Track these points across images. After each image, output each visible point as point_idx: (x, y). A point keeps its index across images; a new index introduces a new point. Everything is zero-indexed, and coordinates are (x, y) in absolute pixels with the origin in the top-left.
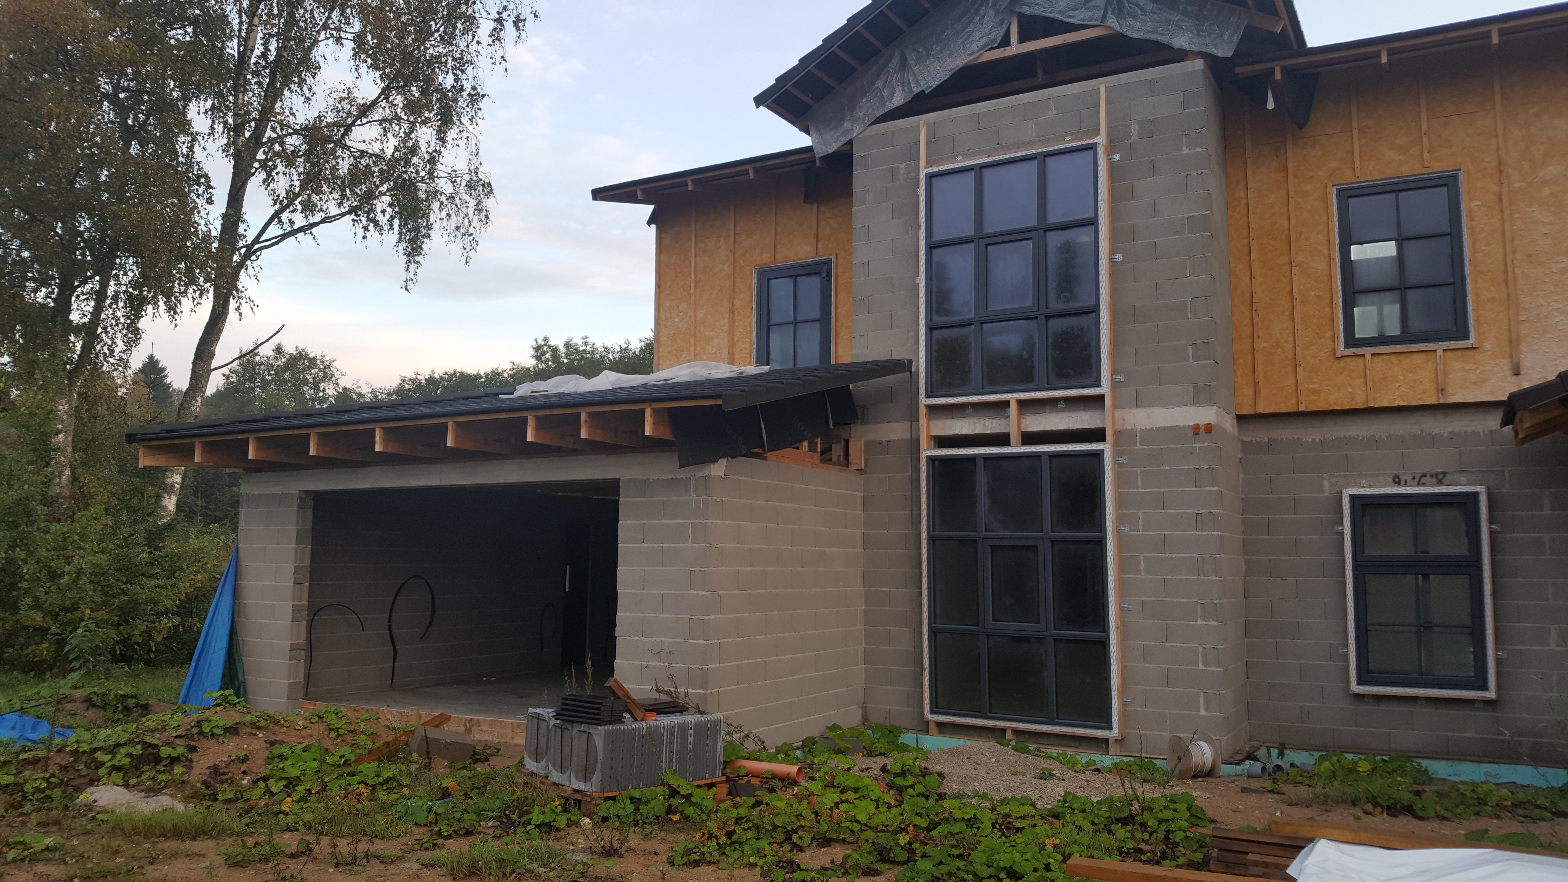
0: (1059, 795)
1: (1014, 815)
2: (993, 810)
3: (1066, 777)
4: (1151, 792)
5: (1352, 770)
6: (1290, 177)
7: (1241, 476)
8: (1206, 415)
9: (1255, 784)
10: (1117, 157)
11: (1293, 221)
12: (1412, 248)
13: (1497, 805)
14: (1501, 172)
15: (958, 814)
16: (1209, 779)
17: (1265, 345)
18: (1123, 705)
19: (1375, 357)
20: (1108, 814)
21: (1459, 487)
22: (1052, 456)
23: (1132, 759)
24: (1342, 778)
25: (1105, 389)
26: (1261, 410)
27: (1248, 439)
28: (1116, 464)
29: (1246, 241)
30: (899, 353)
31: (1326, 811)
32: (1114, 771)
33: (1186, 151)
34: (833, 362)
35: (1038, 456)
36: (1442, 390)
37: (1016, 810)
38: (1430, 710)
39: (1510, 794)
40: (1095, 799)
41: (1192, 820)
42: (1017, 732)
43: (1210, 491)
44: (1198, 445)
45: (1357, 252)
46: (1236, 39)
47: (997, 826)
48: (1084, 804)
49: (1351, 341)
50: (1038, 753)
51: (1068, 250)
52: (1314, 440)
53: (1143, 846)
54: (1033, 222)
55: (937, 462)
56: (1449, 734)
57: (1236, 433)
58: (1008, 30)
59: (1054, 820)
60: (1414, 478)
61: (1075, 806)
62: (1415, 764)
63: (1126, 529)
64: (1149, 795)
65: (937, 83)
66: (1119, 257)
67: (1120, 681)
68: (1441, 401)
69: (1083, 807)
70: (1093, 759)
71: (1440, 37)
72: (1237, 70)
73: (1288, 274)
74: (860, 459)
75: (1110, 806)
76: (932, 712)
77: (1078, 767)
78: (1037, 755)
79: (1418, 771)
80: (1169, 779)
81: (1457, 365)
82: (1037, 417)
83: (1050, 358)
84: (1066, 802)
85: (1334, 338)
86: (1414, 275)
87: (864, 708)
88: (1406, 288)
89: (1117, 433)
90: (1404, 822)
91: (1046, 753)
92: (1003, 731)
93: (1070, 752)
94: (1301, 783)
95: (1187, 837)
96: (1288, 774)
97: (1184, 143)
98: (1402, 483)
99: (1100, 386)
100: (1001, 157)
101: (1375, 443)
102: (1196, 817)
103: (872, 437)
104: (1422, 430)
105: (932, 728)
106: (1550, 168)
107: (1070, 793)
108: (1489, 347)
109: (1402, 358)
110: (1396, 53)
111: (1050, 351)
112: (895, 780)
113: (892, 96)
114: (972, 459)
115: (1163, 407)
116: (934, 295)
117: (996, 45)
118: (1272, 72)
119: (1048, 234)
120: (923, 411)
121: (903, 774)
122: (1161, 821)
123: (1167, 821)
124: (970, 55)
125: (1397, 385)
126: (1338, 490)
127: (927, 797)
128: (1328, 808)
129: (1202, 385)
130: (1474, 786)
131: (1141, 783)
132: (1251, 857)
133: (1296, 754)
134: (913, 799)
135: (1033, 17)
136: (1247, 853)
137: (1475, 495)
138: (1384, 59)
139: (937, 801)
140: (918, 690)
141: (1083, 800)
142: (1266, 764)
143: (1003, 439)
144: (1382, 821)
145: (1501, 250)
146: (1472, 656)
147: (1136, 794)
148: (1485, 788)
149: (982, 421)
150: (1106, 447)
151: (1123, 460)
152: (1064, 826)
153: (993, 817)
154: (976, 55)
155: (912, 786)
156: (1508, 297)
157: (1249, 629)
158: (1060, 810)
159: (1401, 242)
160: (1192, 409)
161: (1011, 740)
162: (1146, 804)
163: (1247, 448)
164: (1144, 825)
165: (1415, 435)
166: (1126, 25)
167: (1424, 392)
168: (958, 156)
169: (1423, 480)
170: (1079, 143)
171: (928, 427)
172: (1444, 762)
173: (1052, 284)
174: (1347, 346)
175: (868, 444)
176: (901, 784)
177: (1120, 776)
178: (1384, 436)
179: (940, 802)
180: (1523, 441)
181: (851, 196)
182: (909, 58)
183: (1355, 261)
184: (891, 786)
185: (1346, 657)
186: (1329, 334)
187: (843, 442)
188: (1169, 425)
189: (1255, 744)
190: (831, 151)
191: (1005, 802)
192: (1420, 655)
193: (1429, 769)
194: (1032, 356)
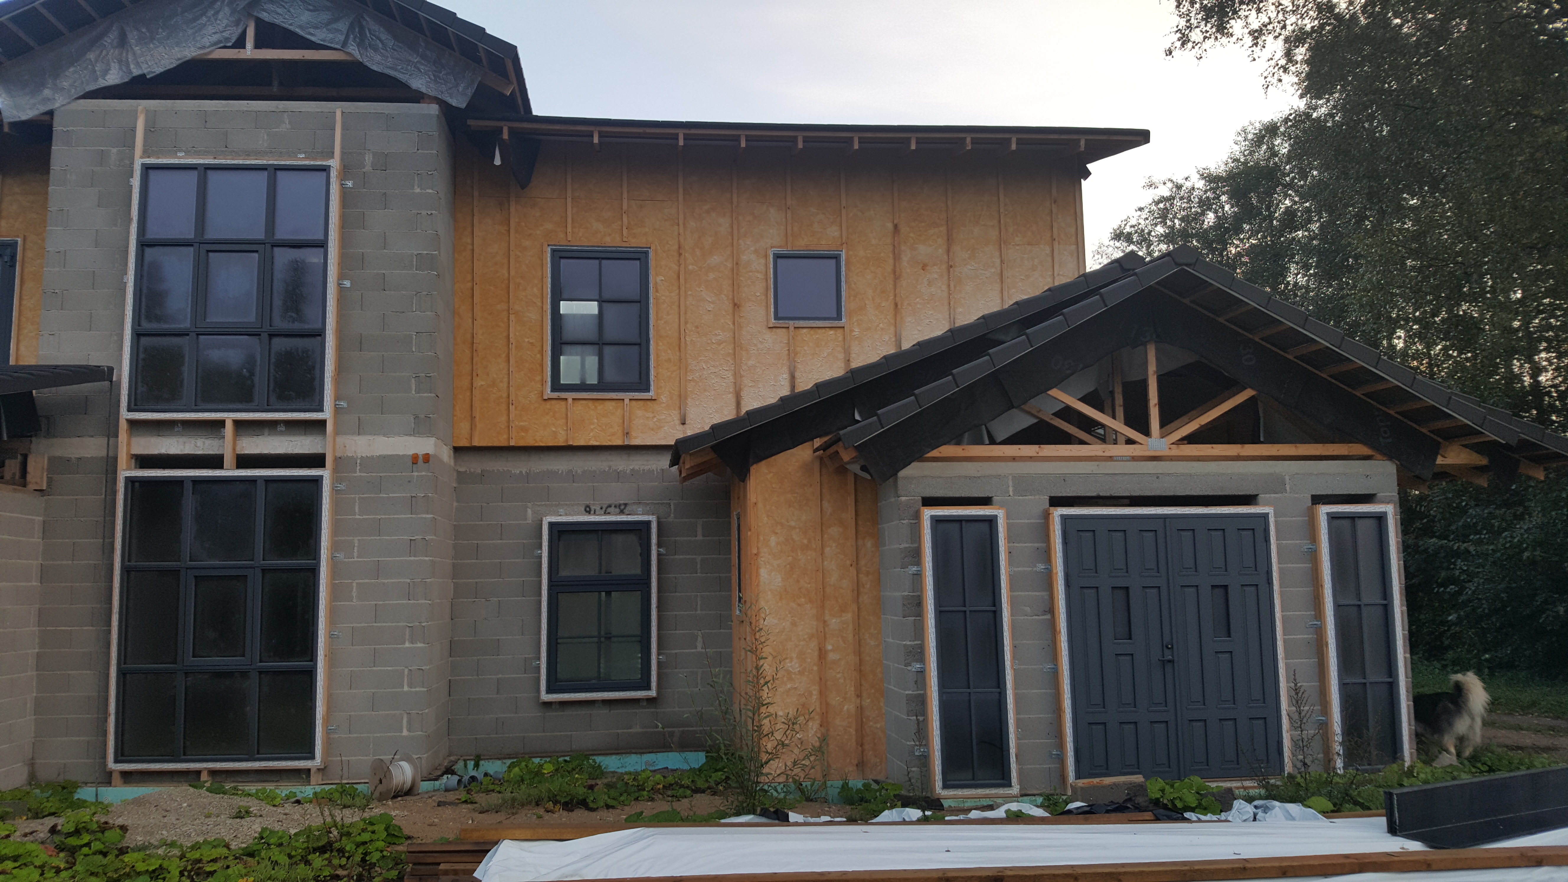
0: (255, 832)
1: (205, 859)
2: (182, 857)
3: (264, 813)
4: (350, 817)
5: (538, 774)
6: (512, 231)
7: (455, 504)
8: (425, 445)
9: (451, 797)
10: (350, 184)
11: (512, 273)
12: (609, 308)
13: (652, 789)
14: (680, 254)
15: (141, 867)
16: (408, 798)
17: (483, 383)
18: (328, 732)
19: (576, 402)
20: (305, 845)
21: (636, 516)
22: (268, 480)
23: (334, 786)
24: (528, 781)
25: (327, 414)
26: (476, 443)
27: (462, 469)
28: (335, 491)
29: (470, 284)
30: (97, 359)
31: (513, 814)
32: (315, 801)
33: (418, 190)
34: (12, 362)
35: (253, 481)
36: (627, 433)
37: (208, 853)
38: (604, 711)
39: (662, 778)
40: (293, 831)
41: (390, 839)
42: (213, 773)
43: (425, 518)
44: (415, 474)
45: (565, 307)
46: (470, 92)
47: (186, 874)
48: (281, 838)
49: (557, 386)
50: (235, 792)
51: (298, 270)
52: (521, 472)
53: (340, 872)
54: (260, 235)
55: (137, 484)
56: (618, 731)
57: (452, 463)
58: (244, 33)
59: (249, 859)
60: (601, 508)
61: (272, 841)
62: (591, 761)
63: (341, 556)
64: (348, 821)
65: (161, 70)
66: (347, 284)
67: (325, 709)
68: (626, 443)
69: (280, 841)
70: (294, 791)
71: (640, 130)
72: (470, 122)
73: (506, 320)
74: (42, 478)
75: (308, 837)
76: (116, 761)
77: (278, 801)
78: (233, 794)
79: (593, 767)
80: (368, 802)
81: (640, 413)
82: (255, 439)
83: (272, 378)
84: (262, 838)
85: (543, 382)
86: (611, 334)
87: (32, 764)
88: (603, 344)
89: (337, 460)
90: (580, 815)
91: (243, 791)
92: (198, 773)
93: (270, 787)
94: (493, 791)
95: (383, 856)
96: (481, 783)
97: (416, 182)
98: (592, 512)
99: (322, 411)
100: (229, 162)
101: (572, 476)
102: (393, 835)
103: (58, 453)
104: (610, 467)
105: (116, 778)
106: (715, 257)
107: (267, 828)
108: (664, 400)
109: (597, 403)
110: (607, 137)
111: (272, 371)
112: (66, 841)
113: (106, 72)
114: (179, 482)
115: (384, 435)
116: (144, 300)
117: (230, 44)
118: (500, 130)
119: (276, 249)
120: (123, 426)
121: (77, 832)
122: (358, 845)
123: (364, 843)
124: (200, 48)
125: (592, 427)
126: (540, 517)
127: (105, 854)
128: (514, 811)
129: (422, 416)
130: (636, 775)
131: (341, 810)
132: (442, 867)
133: (490, 764)
134: (88, 858)
135: (273, 26)
136: (439, 864)
137: (648, 524)
138: (596, 140)
139: (117, 856)
140: (101, 738)
141: (280, 834)
142: (462, 777)
143: (216, 461)
144: (561, 816)
145: (677, 320)
146: (640, 661)
147: (335, 821)
148: (644, 775)
149: (193, 441)
150: (326, 474)
151: (342, 487)
152: (259, 863)
153: (182, 864)
154: (208, 50)
155: (88, 845)
156: (680, 360)
157: (454, 648)
158: (255, 848)
159: (601, 302)
160: (412, 438)
161: (206, 782)
162: (345, 829)
163: (461, 477)
164: (341, 851)
165: (605, 471)
166: (367, 56)
167: (613, 434)
168: (180, 151)
169: (609, 510)
170: (312, 163)
171: (129, 444)
172: (614, 757)
173: (278, 302)
174: (553, 390)
175: (52, 460)
176: (75, 844)
177: (320, 805)
178: (579, 471)
179: (120, 857)
180: (685, 479)
181: (49, 173)
182: (130, 36)
183: (564, 315)
184: (60, 848)
185: (538, 668)
186: (538, 378)
187: (19, 457)
188: (389, 453)
189: (452, 758)
190: (24, 118)
191: (196, 847)
192: (599, 660)
193: (602, 764)
194: (252, 374)
